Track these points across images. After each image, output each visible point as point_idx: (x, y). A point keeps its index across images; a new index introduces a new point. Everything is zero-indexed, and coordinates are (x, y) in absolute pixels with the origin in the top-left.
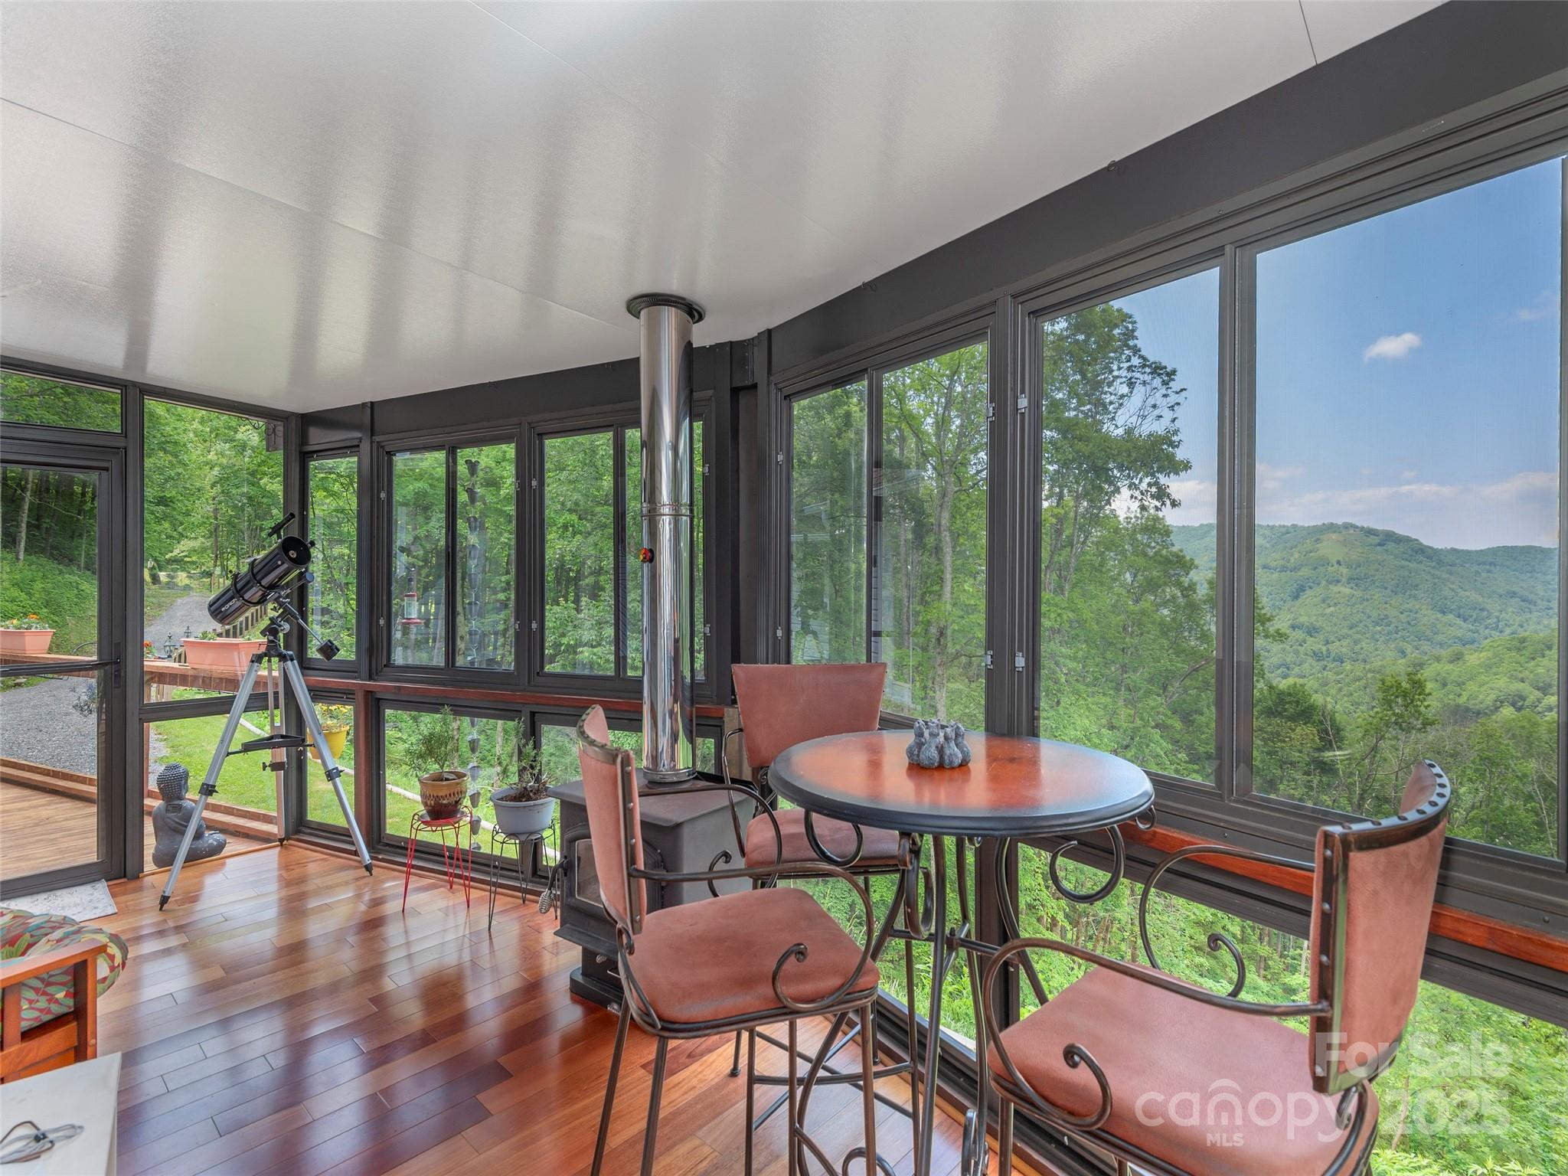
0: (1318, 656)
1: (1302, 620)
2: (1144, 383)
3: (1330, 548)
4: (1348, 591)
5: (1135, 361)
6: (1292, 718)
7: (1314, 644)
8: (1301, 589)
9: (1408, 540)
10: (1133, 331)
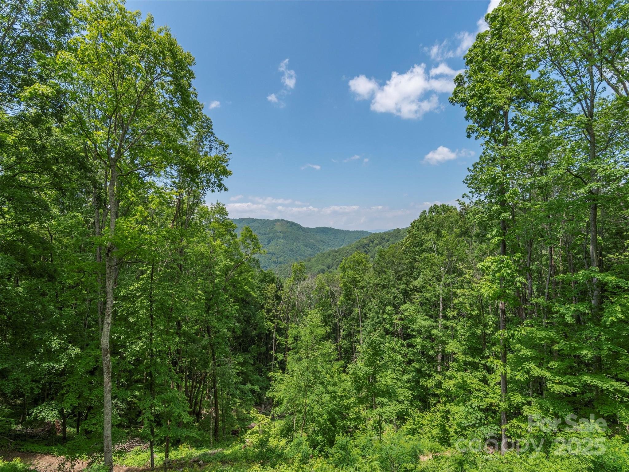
0: (275, 262)
1: (270, 251)
2: (216, 148)
3: (278, 227)
4: (282, 241)
5: (212, 138)
6: (269, 282)
7: (274, 259)
8: (270, 241)
9: (297, 225)
10: (211, 126)
